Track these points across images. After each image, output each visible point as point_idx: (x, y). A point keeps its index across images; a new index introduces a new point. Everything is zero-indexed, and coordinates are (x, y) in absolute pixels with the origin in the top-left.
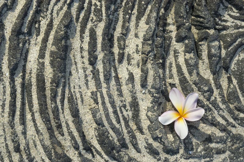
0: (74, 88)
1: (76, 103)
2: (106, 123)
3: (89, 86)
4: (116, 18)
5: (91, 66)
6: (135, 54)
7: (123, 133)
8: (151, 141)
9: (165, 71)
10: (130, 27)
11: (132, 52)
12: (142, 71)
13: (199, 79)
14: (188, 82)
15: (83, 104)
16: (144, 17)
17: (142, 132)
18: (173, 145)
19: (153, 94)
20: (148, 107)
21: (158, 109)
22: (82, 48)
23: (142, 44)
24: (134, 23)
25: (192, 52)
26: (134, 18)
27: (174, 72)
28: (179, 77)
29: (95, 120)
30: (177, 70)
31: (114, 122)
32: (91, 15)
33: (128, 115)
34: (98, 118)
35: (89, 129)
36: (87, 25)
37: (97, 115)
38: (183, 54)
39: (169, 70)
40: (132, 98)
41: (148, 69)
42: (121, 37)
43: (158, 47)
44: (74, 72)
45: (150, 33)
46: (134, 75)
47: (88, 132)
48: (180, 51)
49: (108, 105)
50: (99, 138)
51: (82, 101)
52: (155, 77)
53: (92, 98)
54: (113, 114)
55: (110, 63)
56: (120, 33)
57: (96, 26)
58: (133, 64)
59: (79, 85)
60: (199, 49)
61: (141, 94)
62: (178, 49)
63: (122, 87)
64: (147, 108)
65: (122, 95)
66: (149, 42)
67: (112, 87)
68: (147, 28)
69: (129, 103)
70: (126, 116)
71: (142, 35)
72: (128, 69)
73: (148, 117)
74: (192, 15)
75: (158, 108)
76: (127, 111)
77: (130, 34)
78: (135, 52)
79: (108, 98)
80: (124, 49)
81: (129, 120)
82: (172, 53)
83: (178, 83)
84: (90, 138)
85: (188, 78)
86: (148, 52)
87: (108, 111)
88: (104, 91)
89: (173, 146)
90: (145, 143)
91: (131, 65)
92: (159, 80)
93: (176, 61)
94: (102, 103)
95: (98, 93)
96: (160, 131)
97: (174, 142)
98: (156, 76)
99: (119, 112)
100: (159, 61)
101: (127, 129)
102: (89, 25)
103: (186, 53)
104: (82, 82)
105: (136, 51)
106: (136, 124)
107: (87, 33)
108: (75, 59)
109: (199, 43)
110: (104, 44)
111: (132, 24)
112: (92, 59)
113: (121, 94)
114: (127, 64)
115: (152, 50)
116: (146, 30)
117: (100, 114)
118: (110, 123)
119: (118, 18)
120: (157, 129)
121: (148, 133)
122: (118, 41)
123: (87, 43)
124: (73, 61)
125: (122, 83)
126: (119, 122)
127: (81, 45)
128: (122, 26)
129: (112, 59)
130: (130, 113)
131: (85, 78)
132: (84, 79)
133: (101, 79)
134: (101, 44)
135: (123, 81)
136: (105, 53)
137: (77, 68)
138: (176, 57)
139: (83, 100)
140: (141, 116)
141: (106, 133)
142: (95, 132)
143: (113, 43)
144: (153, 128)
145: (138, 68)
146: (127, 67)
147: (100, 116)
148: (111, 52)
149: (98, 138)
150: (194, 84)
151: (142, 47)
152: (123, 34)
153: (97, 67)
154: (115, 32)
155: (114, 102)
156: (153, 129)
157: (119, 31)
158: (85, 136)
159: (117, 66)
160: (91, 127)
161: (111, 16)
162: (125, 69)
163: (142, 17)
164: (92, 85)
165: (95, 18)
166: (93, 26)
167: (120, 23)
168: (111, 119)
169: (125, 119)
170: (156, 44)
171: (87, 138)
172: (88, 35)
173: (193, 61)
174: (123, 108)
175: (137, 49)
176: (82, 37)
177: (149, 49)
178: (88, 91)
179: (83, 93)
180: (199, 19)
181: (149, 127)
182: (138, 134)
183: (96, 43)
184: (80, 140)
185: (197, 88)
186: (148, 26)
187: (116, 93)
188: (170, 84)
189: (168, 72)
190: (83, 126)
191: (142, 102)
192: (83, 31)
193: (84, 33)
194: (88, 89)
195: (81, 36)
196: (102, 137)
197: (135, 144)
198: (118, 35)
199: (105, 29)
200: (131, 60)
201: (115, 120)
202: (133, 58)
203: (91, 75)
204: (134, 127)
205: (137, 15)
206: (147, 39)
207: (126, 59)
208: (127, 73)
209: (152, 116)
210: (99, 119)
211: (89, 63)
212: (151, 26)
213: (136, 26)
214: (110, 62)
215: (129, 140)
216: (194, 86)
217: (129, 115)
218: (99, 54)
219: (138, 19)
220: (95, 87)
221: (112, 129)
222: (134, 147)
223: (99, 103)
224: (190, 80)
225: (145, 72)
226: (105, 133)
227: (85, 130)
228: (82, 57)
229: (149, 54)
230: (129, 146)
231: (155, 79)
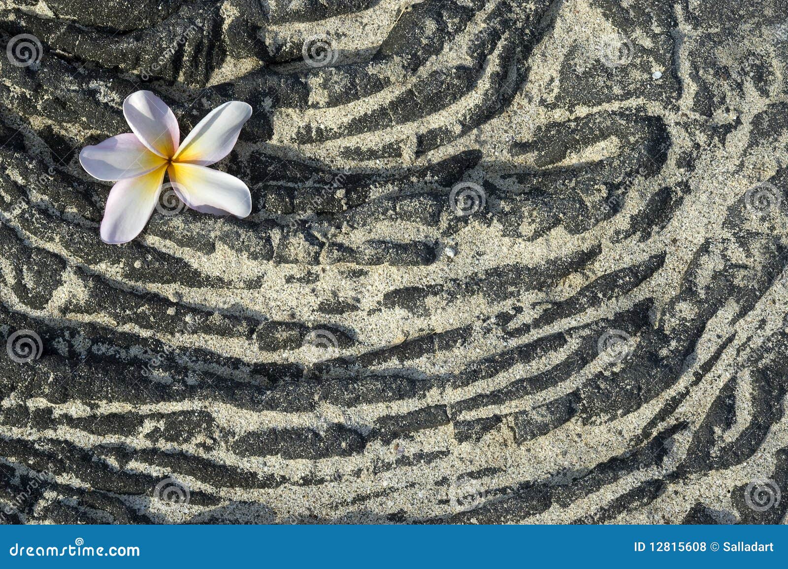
0: (447, 502)
1: (498, 496)
2: (566, 387)
3: (437, 449)
4: (194, 358)
5: (368, 446)
6: (319, 285)
7: (597, 323)
8: (622, 221)
9: (373, 175)
10: (226, 307)
11: (312, 299)
12: (377, 261)
13: (397, 54)
14: (410, 91)
15: (500, 470)
16: (187, 258)
17: (593, 254)
18: (632, 139)
19: (458, 219)
20: (504, 236)
21: (509, 198)
22: (307, 481)
23: (282, 265)
24: (210, 293)
25: (303, 80)
26: (193, 296)
27: (378, 139)
28: (394, 123)
29: (556, 427)
30: (369, 130)
31: (559, 356)
32: (190, 451)
33: (534, 305)
34: (548, 419)
35: (586, 444)
36: (224, 466)
37: (539, 419)
38: (311, 111)
39: (368, 159)
40: (473, 294)
41: (370, 242)
42: (260, 337)
43: (292, 203)
44: (390, 503)
45: (243, 236)
46: (392, 288)
47: (600, 449)
48: (302, 124)
49: (502, 379)
50: (620, 408)
51: (491, 471)
52: (396, 214)
53: (478, 440)
54: (533, 363)
55: (355, 379)
56: (247, 342)
57: (227, 433)
58: (353, 294)
59: (437, 483)
60: (292, 53)
61: (459, 260)
62: (296, 130)
63: (439, 331)
64: (506, 239)
65: (464, 330)
66: (277, 241)
67: (437, 367)
68: (226, 247)
69: (490, 304)
70: (536, 313)
71: (253, 264)
72: (374, 311)
73: (537, 235)
74: (172, 82)
75: (505, 199)
76: (519, 310)
77: (251, 306)
78: (312, 286)
79: (476, 383)
80: (303, 328)
81: (551, 302)
82: (308, 150)
83: (416, 124)
84: (620, 439)
85: (397, 92)
86: (312, 244)
87: (522, 381)
88: (453, 396)
89: (637, 141)
90: (629, 239)
91: (358, 301)
92: (407, 202)
93: (336, 136)
94: (494, 403)
95: (461, 418)
96: (586, 191)
97: (622, 135)
98: (394, 209)
99: (525, 339)
100: (339, 200)
101: (583, 309)
102: (224, 456)
103: (306, 102)
104: (427, 473)
105: (308, 282)
106: (565, 274)
107: (251, 464)
108: (344, 503)
109: (271, 54)
110: (290, 403)
111: (213, 299)
112: (344, 445)
113: (463, 334)
114: (355, 313)
115: (304, 227)
116: (234, 252)
117: (534, 408)
118: (565, 370)
119: (195, 350)
120: (582, 202)
121: (596, 231)
122: (274, 350)
123: (287, 462)
124: (351, 509)
125: (421, 330)
126: (559, 339)
127: (295, 483)
128: (223, 335)
129: (340, 371)
130: (528, 298)
131: (410, 464)
132: (414, 468)
133: (412, 409)
134: (289, 414)
135: (417, 325)
136: (320, 399)
137: (377, 495)
138: (323, 136)
139: (487, 469)
140: (536, 260)
141: (602, 386)
142: (598, 422)
143: (283, 365)
144: (578, 216)
145: (366, 273)
146: (365, 313)
147: (543, 411)
148: (317, 373)
149: (620, 412)
150: (415, 70)
151: (292, 262)
152: (252, 332)
153: (372, 426)
154: (246, 359)
155: (490, 360)
156: (580, 218)
157: (242, 347)
158: (613, 460)
159: (363, 350)
160: (579, 436)
161: (191, 380)
162: (374, 319)
163: (187, 265)
164: (432, 441)
165: (200, 438)
166: (226, 442)
167: (213, 343)
168: (549, 367)
169: (547, 318)
170: (279, 212)
171: (619, 452)
172: (261, 459)
173: (335, 78)
174: (512, 325)
175: (300, 280)
176: (270, 482)
177: (302, 242)
178: (456, 454)
179: (462, 468)
180: (185, 58)
181: (575, 229)
182: (601, 267)
183: (285, 431)
184: (630, 479)
185: (430, 59)
186: (219, 245)
187: (458, 351)
188: (418, 154)
189: (378, 161)
190: (577, 467)
191: (485, 257)
192: (246, 480)
193: (254, 475)
194: (446, 453)
195: (263, 485)
196: (614, 401)
197: (635, 275)
198: (255, 347)
199: (236, 400)
200: (341, 300)
201: (552, 354)
202: (335, 294)
203: (398, 445)
204: (576, 281)
205: (182, 283)
206: (264, 246)
207: (338, 316)
208: (386, 313)
209: (533, 221)
210: (552, 413)
211: (358, 453)
212: (218, 233)
213: (223, 288)
214: (351, 378)
215: (621, 298)
216: (421, 68)
217: (534, 300)
218: (325, 419)
219: (194, 279)
220: (441, 428)
221: (585, 362)
222: (644, 278)
223: (497, 412)
224: (404, 83)
225: (380, 251)
226: (598, 388)
227: (593, 460)
228: (338, 477)
229: (317, 239)
230: (641, 298)
231: (406, 216)
